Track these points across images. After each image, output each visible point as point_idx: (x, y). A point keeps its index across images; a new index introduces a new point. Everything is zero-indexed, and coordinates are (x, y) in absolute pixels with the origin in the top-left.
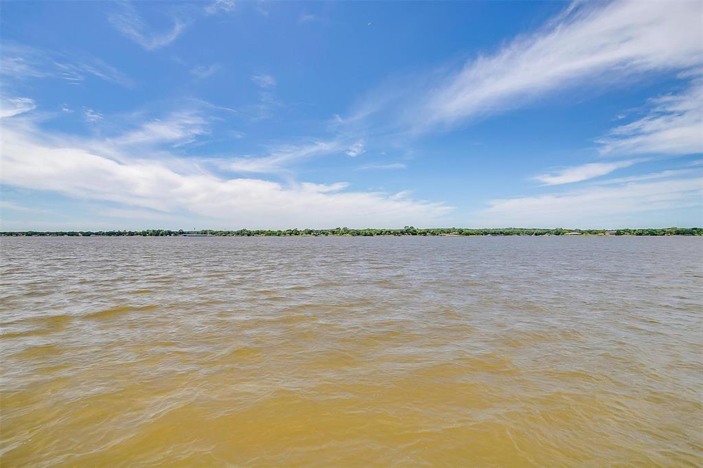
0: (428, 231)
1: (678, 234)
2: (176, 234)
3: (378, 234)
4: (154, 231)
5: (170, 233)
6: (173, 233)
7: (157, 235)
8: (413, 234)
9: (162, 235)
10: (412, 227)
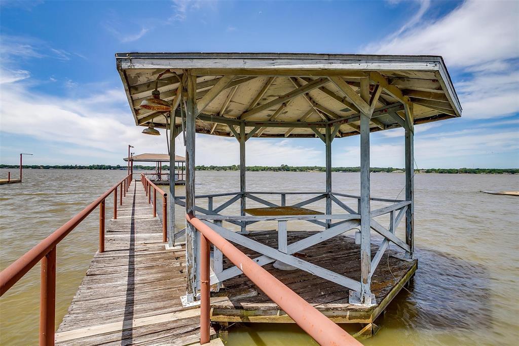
0: (298, 168)
1: (466, 173)
2: (114, 168)
3: (262, 170)
4: (98, 166)
5: (110, 167)
6: (112, 167)
7: (100, 169)
8: (287, 170)
9: (104, 169)
10: (286, 165)
